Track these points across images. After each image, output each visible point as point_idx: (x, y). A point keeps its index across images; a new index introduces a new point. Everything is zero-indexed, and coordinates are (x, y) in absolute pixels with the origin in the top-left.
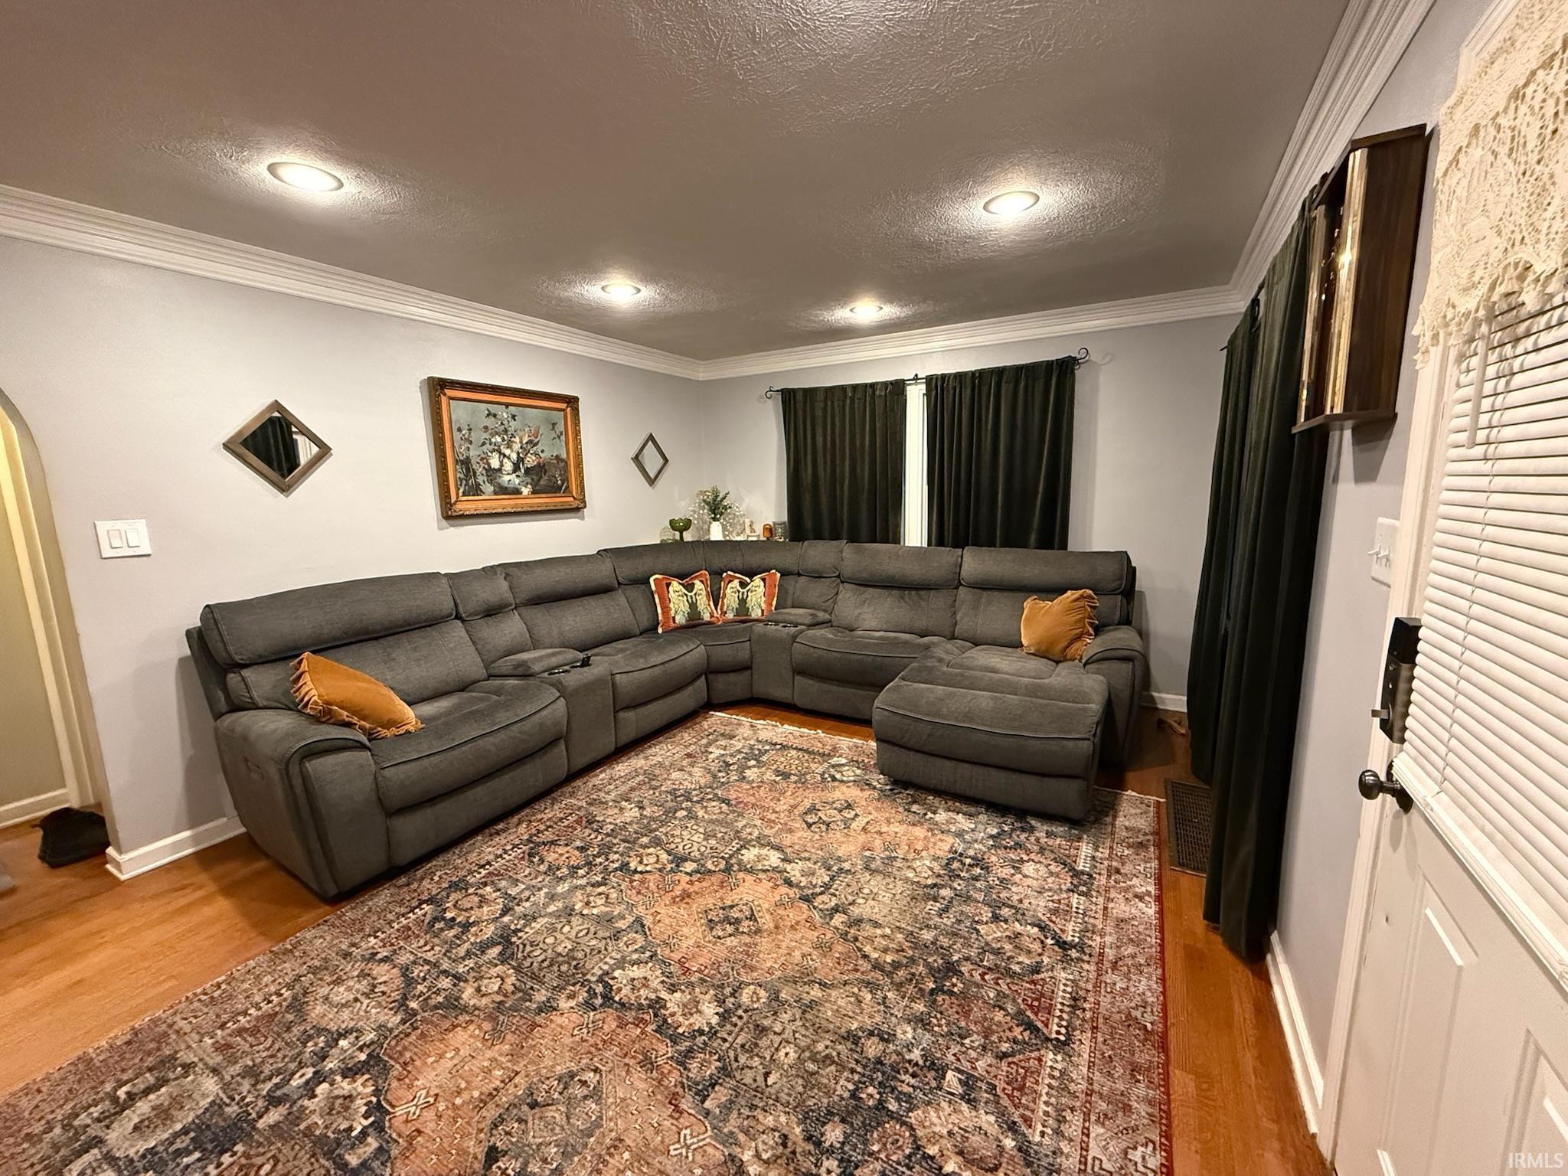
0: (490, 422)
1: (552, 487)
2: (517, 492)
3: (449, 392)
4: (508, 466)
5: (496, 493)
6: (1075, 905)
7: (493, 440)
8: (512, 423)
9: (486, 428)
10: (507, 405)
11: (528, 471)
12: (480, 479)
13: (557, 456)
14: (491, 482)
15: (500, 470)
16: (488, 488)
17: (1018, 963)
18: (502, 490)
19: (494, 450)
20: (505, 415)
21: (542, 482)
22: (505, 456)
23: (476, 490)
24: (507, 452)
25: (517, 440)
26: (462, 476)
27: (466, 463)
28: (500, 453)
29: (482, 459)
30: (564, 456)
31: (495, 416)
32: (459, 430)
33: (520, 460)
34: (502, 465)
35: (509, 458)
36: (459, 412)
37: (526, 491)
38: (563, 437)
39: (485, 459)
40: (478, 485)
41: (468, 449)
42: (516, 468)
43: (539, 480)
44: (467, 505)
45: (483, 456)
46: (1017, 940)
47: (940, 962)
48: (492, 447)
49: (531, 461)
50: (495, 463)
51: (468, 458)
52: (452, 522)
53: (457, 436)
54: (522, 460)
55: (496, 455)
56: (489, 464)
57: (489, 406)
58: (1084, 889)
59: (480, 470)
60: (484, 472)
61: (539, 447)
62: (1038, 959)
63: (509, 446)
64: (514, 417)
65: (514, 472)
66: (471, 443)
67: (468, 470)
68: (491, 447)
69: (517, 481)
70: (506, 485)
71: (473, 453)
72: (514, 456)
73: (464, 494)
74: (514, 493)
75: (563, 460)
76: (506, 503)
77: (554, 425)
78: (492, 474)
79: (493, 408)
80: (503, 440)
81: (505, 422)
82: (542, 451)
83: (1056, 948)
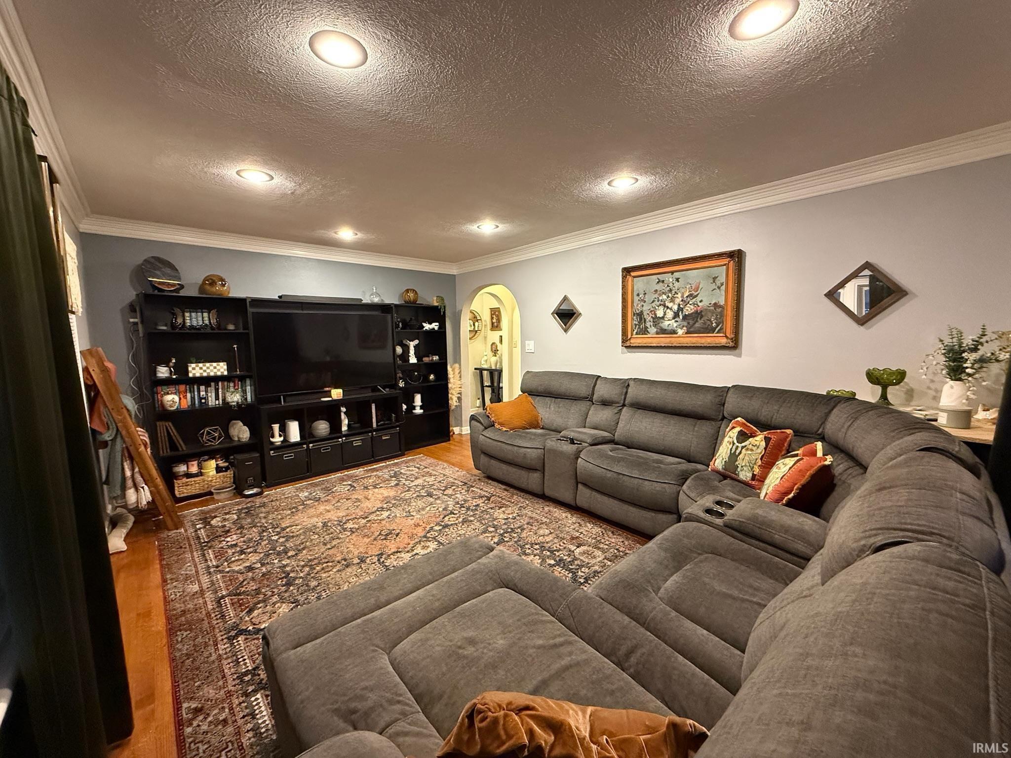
0: (659, 287)
1: (707, 328)
2: (674, 332)
3: (633, 274)
4: (670, 314)
5: (657, 333)
6: (247, 661)
7: (661, 298)
8: (677, 284)
9: (656, 291)
10: (672, 273)
11: (685, 317)
12: (648, 325)
13: (715, 304)
14: (655, 326)
15: (663, 318)
16: (653, 330)
17: (260, 608)
18: (663, 331)
19: (660, 305)
20: (671, 280)
21: (697, 325)
22: (668, 308)
23: (645, 331)
24: (670, 305)
25: (679, 295)
26: (637, 323)
27: (640, 315)
28: (664, 306)
29: (651, 311)
30: (722, 303)
31: (663, 281)
32: (638, 295)
33: (680, 309)
34: (665, 314)
35: (671, 309)
36: (639, 284)
37: (680, 332)
38: (723, 288)
39: (653, 312)
40: (646, 328)
41: (643, 306)
42: (676, 315)
43: (694, 324)
44: (637, 340)
45: (652, 309)
46: (269, 615)
47: (296, 582)
48: (660, 302)
49: (689, 309)
50: (660, 313)
51: (642, 311)
52: (629, 350)
53: (636, 299)
54: (682, 310)
55: (661, 308)
56: (655, 315)
57: (659, 276)
58: (246, 678)
59: (649, 318)
60: (652, 320)
61: (699, 299)
62: (251, 617)
63: (672, 301)
64: (677, 280)
65: (674, 318)
66: (645, 302)
67: (641, 319)
68: (658, 303)
69: (675, 325)
70: (666, 328)
71: (646, 308)
72: (675, 308)
73: (637, 334)
74: (671, 333)
75: (720, 306)
76: (664, 340)
77: (715, 279)
78: (657, 320)
79: (661, 277)
80: (668, 297)
81: (671, 285)
82: (701, 301)
83: (244, 628)
